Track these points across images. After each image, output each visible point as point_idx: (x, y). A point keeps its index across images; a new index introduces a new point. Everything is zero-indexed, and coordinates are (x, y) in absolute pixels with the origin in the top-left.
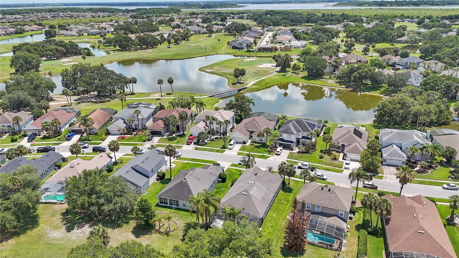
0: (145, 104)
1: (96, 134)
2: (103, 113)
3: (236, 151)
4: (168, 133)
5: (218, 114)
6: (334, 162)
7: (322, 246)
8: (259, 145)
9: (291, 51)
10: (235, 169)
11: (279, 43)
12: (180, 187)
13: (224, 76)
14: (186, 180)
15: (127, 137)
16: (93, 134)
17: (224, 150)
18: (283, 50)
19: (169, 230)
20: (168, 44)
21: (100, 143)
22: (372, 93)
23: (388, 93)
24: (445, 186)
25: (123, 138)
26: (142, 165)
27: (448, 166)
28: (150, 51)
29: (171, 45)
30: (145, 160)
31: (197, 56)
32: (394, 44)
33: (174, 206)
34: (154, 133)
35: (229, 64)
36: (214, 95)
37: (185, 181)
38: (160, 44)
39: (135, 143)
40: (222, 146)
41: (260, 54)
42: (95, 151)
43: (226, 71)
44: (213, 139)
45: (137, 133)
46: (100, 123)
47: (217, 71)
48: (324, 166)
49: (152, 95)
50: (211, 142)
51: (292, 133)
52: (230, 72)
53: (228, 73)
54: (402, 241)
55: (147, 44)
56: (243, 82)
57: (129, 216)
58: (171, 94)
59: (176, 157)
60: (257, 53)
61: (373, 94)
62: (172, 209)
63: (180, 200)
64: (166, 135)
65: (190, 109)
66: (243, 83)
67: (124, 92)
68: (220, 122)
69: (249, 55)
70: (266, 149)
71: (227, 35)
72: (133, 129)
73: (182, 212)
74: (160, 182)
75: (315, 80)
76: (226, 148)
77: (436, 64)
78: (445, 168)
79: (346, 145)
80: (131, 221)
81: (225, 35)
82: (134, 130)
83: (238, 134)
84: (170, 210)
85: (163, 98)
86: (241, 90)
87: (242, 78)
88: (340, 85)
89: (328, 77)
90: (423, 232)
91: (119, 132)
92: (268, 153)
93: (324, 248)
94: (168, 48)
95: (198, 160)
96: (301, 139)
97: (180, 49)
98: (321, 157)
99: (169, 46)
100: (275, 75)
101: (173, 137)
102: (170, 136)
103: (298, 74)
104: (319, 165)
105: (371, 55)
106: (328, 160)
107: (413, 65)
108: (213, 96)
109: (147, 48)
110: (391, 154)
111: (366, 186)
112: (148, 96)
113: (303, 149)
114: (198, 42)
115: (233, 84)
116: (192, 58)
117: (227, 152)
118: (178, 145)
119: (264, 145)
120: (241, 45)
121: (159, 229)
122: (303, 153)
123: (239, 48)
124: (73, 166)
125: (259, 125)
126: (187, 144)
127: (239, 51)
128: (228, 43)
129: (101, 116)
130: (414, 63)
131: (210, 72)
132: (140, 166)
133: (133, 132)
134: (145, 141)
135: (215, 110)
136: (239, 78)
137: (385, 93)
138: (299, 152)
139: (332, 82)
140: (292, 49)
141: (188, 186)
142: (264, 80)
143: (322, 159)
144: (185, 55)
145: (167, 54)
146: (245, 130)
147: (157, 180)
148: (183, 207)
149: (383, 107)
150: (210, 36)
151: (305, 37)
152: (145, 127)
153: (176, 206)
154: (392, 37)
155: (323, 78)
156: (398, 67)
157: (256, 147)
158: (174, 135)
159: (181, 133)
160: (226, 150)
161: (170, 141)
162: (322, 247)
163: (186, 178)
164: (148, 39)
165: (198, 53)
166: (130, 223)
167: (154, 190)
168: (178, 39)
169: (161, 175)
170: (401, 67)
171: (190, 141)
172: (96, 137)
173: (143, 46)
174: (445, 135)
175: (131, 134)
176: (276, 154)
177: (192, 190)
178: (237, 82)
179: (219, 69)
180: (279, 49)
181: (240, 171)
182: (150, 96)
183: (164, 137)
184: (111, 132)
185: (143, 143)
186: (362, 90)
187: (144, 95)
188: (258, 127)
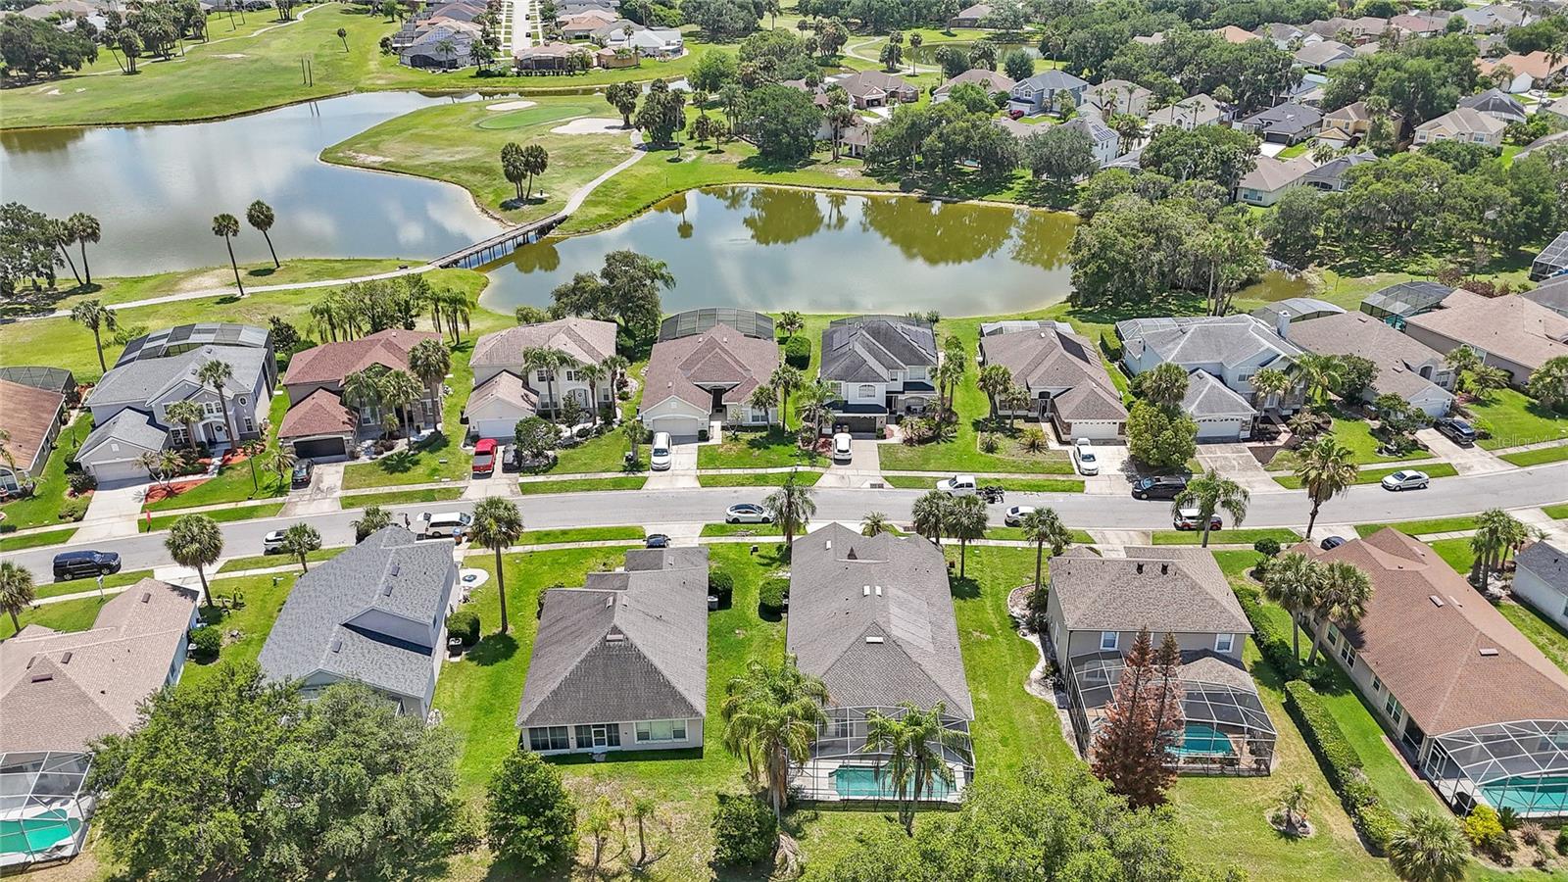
0: (212, 331)
1: (26, 494)
2: (17, 393)
3: (689, 472)
4: (369, 442)
5: (563, 337)
6: (1038, 456)
7: (1203, 769)
8: (759, 434)
9: (638, 66)
10: (730, 546)
11: (578, 38)
12: (606, 665)
13: (446, 177)
14: (620, 632)
15: (188, 488)
16: (10, 497)
17: (640, 475)
18: (611, 64)
19: (644, 855)
20: (123, 58)
21: (70, 533)
22: (988, 203)
23: (1040, 198)
24: (1391, 480)
25: (171, 493)
26: (392, 606)
27: (1354, 416)
28: (53, 89)
29: (140, 64)
30: (393, 582)
31: (281, 101)
32: (953, 31)
33: (596, 749)
34: (311, 451)
35: (436, 127)
36: (456, 257)
37: (621, 637)
38: (91, 61)
39: (241, 505)
40: (624, 462)
41: (534, 83)
42: (68, 577)
43: (444, 157)
44: (571, 437)
45: (225, 463)
46: (28, 441)
47: (406, 158)
48: (1016, 476)
49: (187, 285)
50: (570, 451)
51: (878, 378)
52: (460, 161)
53: (458, 165)
54: (1448, 695)
55: (32, 64)
56: (538, 196)
57: (427, 840)
58: (269, 272)
59: (464, 539)
60: (521, 79)
61: (994, 204)
62: (594, 762)
63: (624, 718)
64: (367, 451)
65: (410, 326)
66: (542, 201)
67: (51, 284)
68: (591, 369)
69: (489, 89)
70: (793, 449)
71: (353, 12)
72: (201, 444)
73: (642, 765)
74: (470, 659)
75: (791, 170)
76: (642, 466)
77: (1131, 92)
78: (1352, 424)
79: (1053, 392)
80: (450, 860)
81: (347, 12)
82: (207, 448)
83: (674, 405)
84: (590, 768)
85: (246, 291)
86: (550, 227)
87: (533, 184)
88: (879, 181)
89: (829, 156)
90: (1495, 651)
91: (136, 472)
92: (807, 462)
93: (1216, 776)
94: (129, 73)
95: (564, 533)
96: (903, 393)
97: (185, 77)
98: (990, 448)
99: (133, 64)
100: (643, 163)
101: (402, 458)
102: (386, 454)
103: (719, 152)
104: (997, 476)
105: (911, 72)
106: (1014, 452)
107: (1063, 98)
108: (456, 262)
109: (29, 79)
110: (1207, 405)
111: (1188, 525)
112: (170, 292)
113: (922, 427)
114: (248, 43)
115: (506, 206)
116: (260, 111)
117: (655, 482)
118: (442, 486)
119: (777, 435)
120: (448, 50)
121: (598, 862)
122: (922, 441)
123: (439, 64)
124: (46, 673)
125: (737, 361)
126: (475, 477)
127: (445, 75)
128: (384, 43)
129: (15, 410)
130: (1064, 91)
131: (376, 165)
132: (387, 609)
133: (207, 461)
134: (281, 490)
135: (519, 319)
136: (525, 183)
137: (1030, 197)
138: (909, 442)
139: (849, 172)
140: (643, 62)
141: (640, 656)
142: (613, 183)
143: (995, 455)
144: (224, 100)
145: (137, 98)
146: (690, 386)
147: (454, 651)
148: (638, 745)
149: (1104, 247)
150: (288, 19)
151: (662, 14)
152: (250, 428)
153: (606, 748)
154: (946, 7)
155: (814, 162)
156: (1016, 107)
157: (752, 444)
158: (401, 445)
159: (425, 433)
160: (646, 474)
161: (397, 475)
162: (1207, 775)
163: (618, 624)
164: (31, 39)
165: (280, 91)
166: (451, 869)
167: (465, 697)
168: (165, 37)
169: (465, 628)
170: (1026, 108)
171: (485, 460)
172: (30, 506)
173: (13, 73)
174: (1304, 317)
175: (204, 470)
176: (838, 462)
177: (661, 667)
178: (520, 198)
179: (409, 149)
180: (595, 63)
181: (756, 550)
182: (180, 291)
183: (359, 462)
184: (99, 474)
185: (280, 500)
186: (957, 193)
187: (141, 286)
188: (739, 369)
